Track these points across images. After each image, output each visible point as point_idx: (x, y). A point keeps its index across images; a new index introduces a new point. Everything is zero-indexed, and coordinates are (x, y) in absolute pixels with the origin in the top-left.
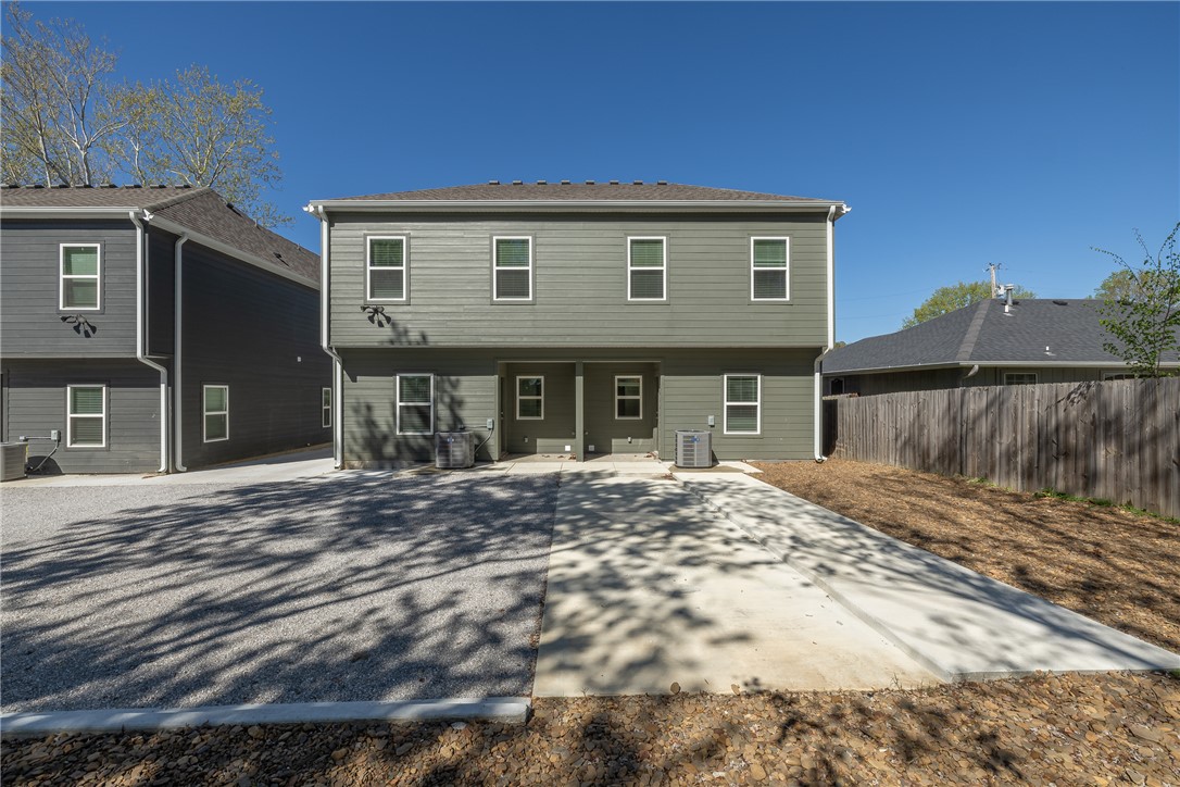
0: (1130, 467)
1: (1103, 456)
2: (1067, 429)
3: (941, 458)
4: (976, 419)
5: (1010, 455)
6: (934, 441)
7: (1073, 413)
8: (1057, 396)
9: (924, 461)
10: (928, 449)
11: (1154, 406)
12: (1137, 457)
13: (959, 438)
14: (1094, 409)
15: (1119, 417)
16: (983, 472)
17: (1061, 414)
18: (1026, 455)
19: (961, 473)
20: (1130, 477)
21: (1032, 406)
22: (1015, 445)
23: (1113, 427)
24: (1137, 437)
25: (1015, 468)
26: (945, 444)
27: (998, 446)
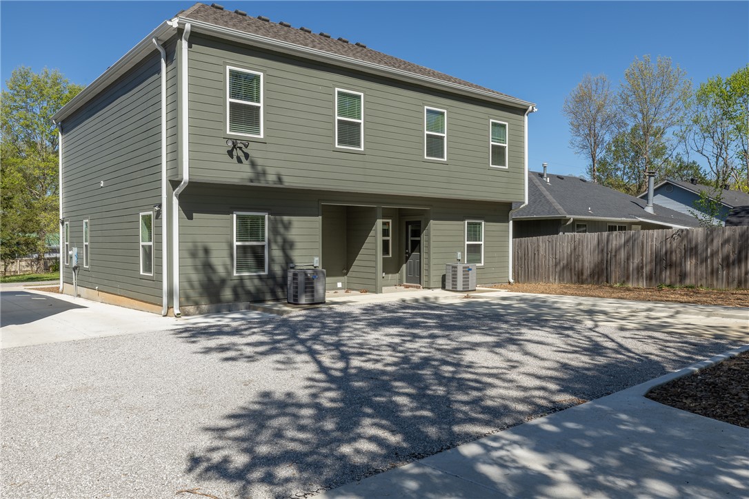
0: (702, 269)
1: (690, 265)
2: (671, 253)
3: (592, 275)
4: (618, 250)
5: (639, 269)
6: (587, 264)
7: (675, 245)
8: (666, 236)
9: (578, 278)
10: (582, 270)
11: (712, 240)
12: (704, 264)
13: (605, 262)
14: (685, 242)
15: (696, 246)
16: (622, 280)
17: (668, 245)
18: (648, 268)
19: (607, 282)
20: (702, 274)
21: (652, 241)
22: (642, 263)
23: (694, 251)
24: (705, 255)
25: (642, 275)
26: (595, 266)
27: (631, 264)
